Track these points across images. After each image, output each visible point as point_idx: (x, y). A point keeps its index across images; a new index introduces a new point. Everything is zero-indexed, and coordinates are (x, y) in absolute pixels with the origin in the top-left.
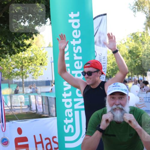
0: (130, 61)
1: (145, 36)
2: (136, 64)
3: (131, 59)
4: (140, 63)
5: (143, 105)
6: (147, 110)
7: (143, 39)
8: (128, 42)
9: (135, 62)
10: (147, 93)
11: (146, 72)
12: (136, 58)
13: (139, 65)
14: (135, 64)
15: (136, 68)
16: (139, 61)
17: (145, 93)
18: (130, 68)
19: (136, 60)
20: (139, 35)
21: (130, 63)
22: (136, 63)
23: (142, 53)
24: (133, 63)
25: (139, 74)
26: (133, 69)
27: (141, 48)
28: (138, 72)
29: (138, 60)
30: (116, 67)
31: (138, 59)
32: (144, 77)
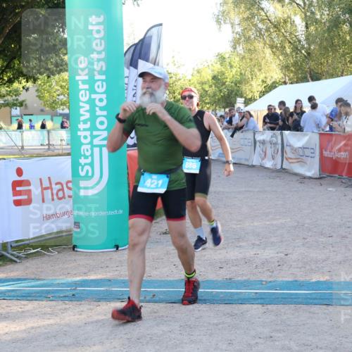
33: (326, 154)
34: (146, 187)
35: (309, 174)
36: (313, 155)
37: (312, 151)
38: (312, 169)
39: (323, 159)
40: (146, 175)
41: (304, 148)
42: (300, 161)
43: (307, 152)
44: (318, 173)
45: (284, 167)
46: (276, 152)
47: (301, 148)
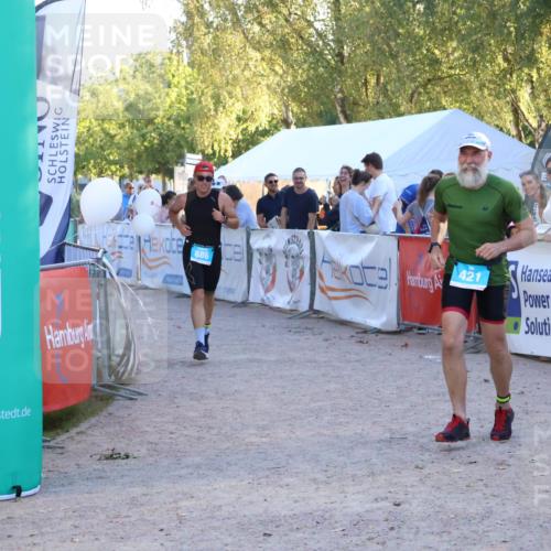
0: (129, 134)
1: (175, 63)
2: (146, 144)
3: (132, 127)
4: (156, 141)
5: (160, 262)
7: (166, 73)
8: (124, 79)
9: (143, 137)
11: (171, 167)
12: (146, 126)
13: (152, 146)
14: (143, 144)
15: (144, 156)
16: (153, 134)
17: (169, 226)
18: (127, 153)
19: (145, 131)
20: (158, 60)
21: (129, 138)
22: (145, 140)
23: (165, 111)
24: (137, 139)
25: (152, 173)
26: (135, 156)
27: (160, 97)
28: (150, 167)
29: (151, 132)
30: (87, 148)
31: (150, 128)
32: (167, 179)
33: (413, 280)
34: (460, 280)
35: (375, 323)
36: (383, 283)
37: (383, 274)
38: (380, 312)
39: (405, 292)
40: (460, 265)
41: (364, 267)
42: (355, 294)
43: (372, 277)
44: (395, 321)
45: (316, 307)
46: (298, 275)
47: (357, 267)
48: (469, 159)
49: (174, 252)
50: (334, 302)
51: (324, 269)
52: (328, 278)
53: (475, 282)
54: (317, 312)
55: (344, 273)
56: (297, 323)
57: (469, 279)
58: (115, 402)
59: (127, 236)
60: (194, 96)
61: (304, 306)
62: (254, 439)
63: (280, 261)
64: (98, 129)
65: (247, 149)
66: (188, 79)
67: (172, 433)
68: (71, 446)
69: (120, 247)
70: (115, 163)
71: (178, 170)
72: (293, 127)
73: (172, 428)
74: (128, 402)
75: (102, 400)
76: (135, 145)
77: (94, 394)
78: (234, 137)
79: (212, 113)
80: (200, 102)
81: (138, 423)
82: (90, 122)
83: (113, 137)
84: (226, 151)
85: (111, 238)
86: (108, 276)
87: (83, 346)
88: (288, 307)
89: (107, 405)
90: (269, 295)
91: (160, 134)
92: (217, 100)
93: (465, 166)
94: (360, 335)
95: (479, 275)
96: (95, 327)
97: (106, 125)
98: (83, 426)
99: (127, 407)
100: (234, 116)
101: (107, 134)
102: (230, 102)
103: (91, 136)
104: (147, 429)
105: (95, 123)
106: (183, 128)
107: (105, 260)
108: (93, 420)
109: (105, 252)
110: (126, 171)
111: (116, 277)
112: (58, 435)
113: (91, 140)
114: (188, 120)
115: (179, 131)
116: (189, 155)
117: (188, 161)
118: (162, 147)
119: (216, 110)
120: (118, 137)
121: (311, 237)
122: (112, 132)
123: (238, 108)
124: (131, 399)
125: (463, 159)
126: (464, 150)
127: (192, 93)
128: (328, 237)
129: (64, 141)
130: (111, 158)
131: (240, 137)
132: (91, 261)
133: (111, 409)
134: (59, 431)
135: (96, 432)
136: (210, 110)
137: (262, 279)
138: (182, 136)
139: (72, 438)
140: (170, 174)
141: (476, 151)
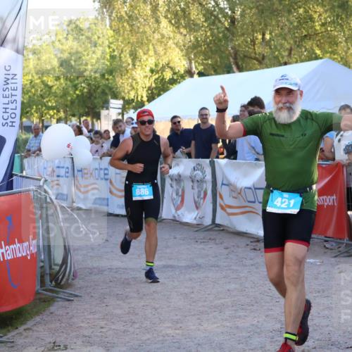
0: (64, 85)
2: (77, 92)
3: (66, 79)
4: (85, 90)
5: (91, 187)
6: (100, 199)
9: (75, 87)
10: (101, 158)
11: (98, 110)
12: (78, 78)
13: (83, 94)
14: (75, 93)
15: (77, 101)
16: (83, 85)
17: (96, 158)
18: (63, 100)
19: (76, 82)
21: (63, 88)
22: (76, 89)
24: (70, 89)
25: (83, 115)
26: (69, 103)
28: (81, 111)
29: (81, 83)
30: (30, 97)
31: (80, 79)
32: (95, 120)
41: (255, 189)
42: (249, 210)
46: (202, 196)
47: (250, 188)
48: (284, 99)
49: (102, 179)
50: (232, 217)
51: (223, 191)
52: (227, 198)
53: (288, 208)
54: (219, 225)
55: (240, 193)
56: (201, 235)
57: (283, 206)
58: (56, 303)
59: (63, 167)
60: (116, 53)
61: (208, 221)
62: (169, 331)
63: (187, 185)
64: (38, 81)
65: (159, 95)
66: (111, 40)
67: (102, 328)
68: (20, 341)
69: (58, 176)
70: (52, 108)
71: (104, 113)
72: (196, 76)
73: (102, 323)
74: (67, 303)
75: (45, 301)
76: (68, 93)
77: (38, 296)
78: (148, 85)
79: (130, 66)
80: (120, 57)
81: (75, 320)
82: (32, 76)
83: (50, 87)
84: (142, 97)
85: (50, 169)
86: (48, 200)
87: (29, 258)
88: (195, 222)
89: (49, 305)
90: (179, 212)
91: (89, 85)
92: (134, 56)
93: (281, 105)
94: (254, 244)
95: (292, 202)
96: (38, 242)
97: (45, 78)
98: (30, 324)
99: (65, 307)
100: (148, 69)
101: (46, 85)
102: (144, 58)
103: (33, 87)
104: (82, 325)
105: (36, 77)
106: (108, 79)
107: (45, 187)
108: (38, 319)
109: (46, 181)
110: (62, 114)
111: (55, 201)
112: (9, 331)
113: (33, 90)
114: (111, 72)
115: (104, 82)
116: (112, 101)
117: (111, 105)
118: (90, 95)
119: (134, 65)
120: (55, 88)
121: (212, 165)
122: (50, 83)
123: (151, 62)
124: (69, 300)
125: (278, 99)
126: (278, 91)
127: (114, 51)
128: (226, 164)
129: (14, 93)
130: (50, 104)
131: (154, 85)
132: (34, 188)
133: (52, 309)
134: (10, 328)
135: (40, 328)
136: (129, 64)
137: (173, 200)
138: (106, 86)
139: (21, 334)
140: (97, 116)
141: (290, 91)
